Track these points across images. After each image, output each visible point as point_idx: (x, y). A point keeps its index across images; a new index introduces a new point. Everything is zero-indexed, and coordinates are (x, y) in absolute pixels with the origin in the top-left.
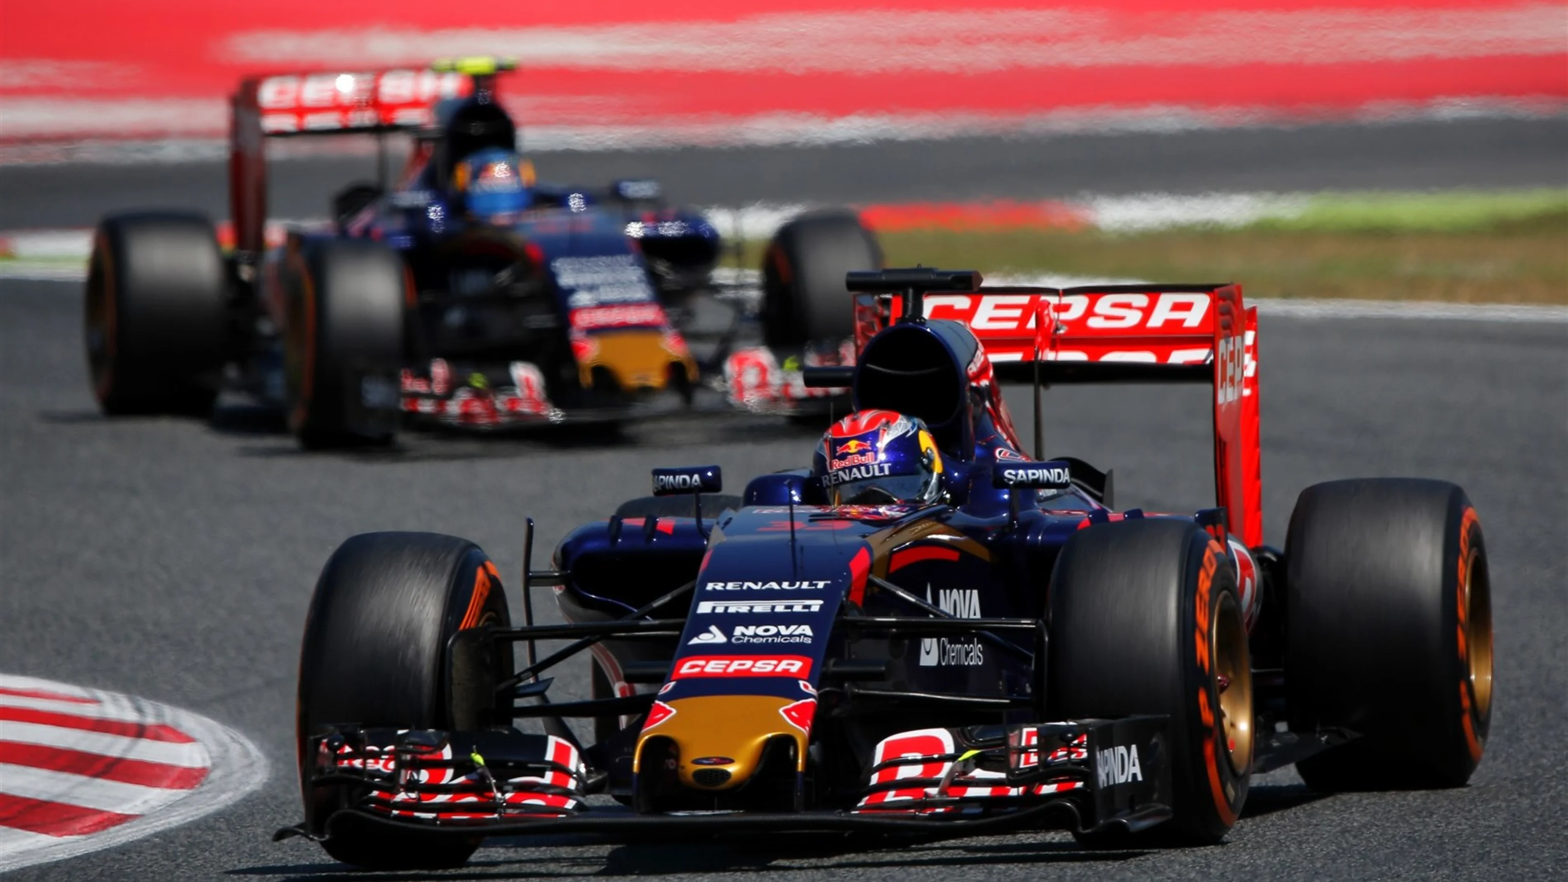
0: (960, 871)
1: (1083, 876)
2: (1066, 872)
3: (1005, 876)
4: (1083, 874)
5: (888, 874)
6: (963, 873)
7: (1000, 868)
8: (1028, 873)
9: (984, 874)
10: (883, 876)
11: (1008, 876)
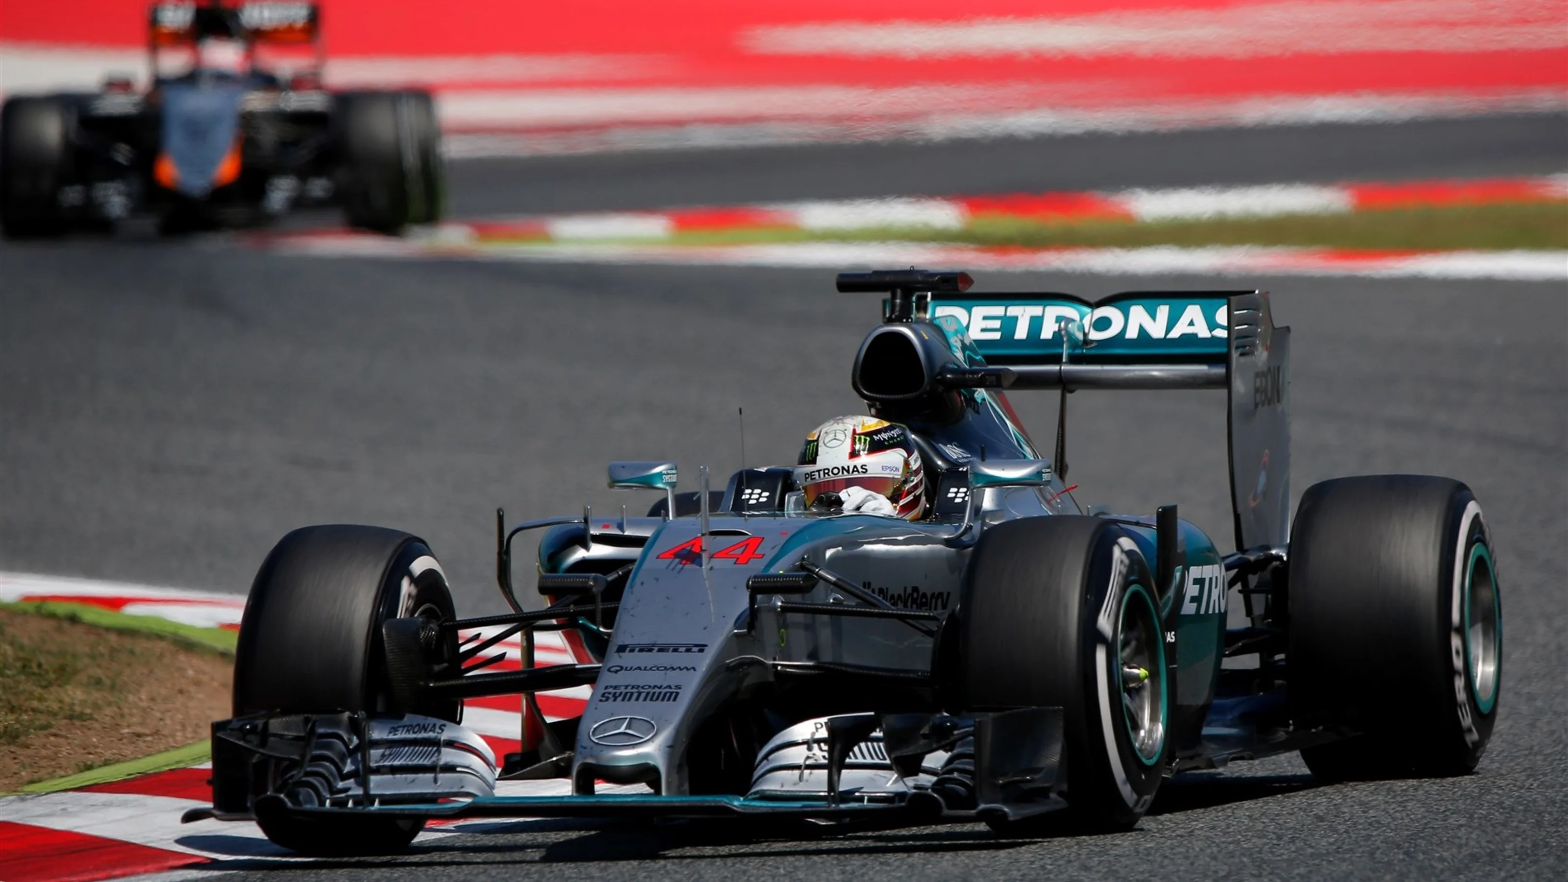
0: (1443, 815)
1: (1561, 821)
2: (1544, 817)
3: (1486, 820)
4: (1560, 818)
5: (1374, 819)
6: (1446, 818)
7: (1481, 813)
8: (1507, 817)
9: (1465, 819)
10: (1369, 821)
11: (1489, 821)
